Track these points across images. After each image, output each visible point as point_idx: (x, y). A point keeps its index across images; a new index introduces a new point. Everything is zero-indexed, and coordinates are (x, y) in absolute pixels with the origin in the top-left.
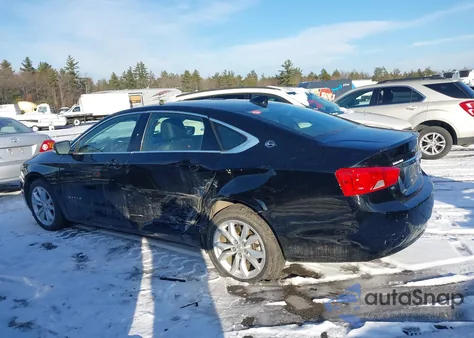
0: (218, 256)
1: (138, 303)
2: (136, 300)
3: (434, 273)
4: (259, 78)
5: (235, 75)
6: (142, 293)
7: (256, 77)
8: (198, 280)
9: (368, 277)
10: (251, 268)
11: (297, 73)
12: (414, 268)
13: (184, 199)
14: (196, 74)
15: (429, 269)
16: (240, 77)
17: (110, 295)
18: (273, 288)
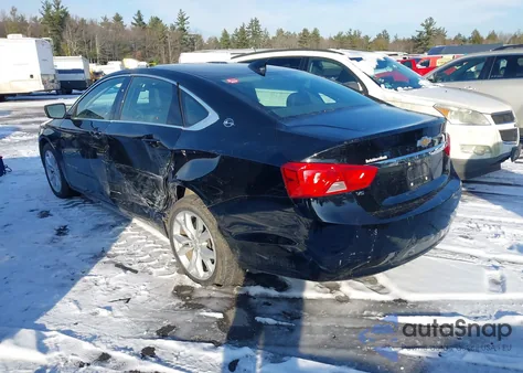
0: (177, 250)
1: (73, 289)
2: (73, 285)
3: (432, 309)
4: (392, 39)
5: (362, 35)
6: (86, 278)
7: (387, 38)
8: (151, 274)
9: (345, 300)
10: (205, 269)
11: (440, 34)
12: (411, 297)
13: (153, 180)
14: (316, 33)
15: (430, 303)
16: (367, 38)
17: (53, 276)
18: (224, 296)
